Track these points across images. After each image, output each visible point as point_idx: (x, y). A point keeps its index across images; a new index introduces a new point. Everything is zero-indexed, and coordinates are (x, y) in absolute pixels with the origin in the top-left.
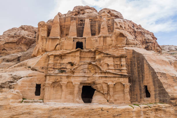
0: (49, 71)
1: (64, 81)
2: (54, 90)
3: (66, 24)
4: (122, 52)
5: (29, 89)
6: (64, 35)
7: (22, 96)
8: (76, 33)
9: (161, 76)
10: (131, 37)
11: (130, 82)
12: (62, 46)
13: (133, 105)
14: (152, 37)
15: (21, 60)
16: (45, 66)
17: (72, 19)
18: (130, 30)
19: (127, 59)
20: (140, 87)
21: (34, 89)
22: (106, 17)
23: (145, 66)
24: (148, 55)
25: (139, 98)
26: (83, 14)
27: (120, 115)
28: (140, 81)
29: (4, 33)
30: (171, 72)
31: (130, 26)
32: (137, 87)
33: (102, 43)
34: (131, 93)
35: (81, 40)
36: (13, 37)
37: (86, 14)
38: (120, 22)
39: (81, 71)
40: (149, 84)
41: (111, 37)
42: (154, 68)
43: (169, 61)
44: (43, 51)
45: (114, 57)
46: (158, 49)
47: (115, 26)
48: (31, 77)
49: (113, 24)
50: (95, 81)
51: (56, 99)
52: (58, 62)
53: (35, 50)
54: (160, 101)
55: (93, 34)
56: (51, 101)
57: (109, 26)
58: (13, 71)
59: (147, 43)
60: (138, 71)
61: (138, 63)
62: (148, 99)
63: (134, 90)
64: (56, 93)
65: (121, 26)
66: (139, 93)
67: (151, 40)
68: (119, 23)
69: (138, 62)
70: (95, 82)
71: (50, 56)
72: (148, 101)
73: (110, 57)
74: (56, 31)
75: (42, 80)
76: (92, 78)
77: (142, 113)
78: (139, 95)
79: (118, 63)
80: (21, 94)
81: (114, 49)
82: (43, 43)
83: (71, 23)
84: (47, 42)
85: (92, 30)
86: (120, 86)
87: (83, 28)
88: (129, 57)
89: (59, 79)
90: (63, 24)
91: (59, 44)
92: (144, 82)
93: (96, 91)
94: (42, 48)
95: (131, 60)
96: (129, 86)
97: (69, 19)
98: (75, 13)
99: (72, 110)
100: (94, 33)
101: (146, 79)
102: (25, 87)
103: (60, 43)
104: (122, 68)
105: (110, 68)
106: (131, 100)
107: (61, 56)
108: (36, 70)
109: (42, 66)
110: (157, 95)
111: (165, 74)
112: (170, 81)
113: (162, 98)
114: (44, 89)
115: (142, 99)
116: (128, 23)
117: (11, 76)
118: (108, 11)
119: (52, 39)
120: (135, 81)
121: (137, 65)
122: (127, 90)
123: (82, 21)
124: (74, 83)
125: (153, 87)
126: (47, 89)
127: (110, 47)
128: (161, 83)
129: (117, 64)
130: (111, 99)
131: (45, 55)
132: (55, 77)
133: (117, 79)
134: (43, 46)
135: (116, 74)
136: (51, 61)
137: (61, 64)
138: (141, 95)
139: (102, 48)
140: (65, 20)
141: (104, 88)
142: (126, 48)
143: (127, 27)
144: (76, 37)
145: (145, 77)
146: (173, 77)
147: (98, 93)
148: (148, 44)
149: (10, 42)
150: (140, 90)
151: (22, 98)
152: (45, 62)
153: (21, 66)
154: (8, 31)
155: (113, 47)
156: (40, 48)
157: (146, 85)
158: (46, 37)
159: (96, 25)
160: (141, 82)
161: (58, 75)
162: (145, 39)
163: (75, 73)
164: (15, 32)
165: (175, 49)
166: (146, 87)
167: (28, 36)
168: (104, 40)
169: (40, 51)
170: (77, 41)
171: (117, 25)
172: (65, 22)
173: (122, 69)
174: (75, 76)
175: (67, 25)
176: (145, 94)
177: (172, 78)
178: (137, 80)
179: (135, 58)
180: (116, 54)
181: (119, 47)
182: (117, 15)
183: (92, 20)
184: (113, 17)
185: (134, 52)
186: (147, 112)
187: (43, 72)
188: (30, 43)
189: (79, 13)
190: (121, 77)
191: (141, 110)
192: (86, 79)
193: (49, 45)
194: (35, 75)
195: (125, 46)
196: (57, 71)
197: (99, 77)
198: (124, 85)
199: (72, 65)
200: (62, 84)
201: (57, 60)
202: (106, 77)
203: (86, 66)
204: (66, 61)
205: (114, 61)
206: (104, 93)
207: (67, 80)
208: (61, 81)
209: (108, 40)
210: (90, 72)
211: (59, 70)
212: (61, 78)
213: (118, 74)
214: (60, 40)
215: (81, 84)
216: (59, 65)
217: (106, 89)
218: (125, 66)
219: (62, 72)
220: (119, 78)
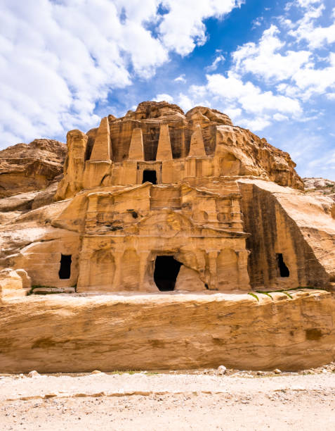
0: (88, 227)
1: (119, 248)
2: (98, 266)
3: (123, 136)
4: (232, 188)
5: (45, 267)
6: (120, 157)
7: (30, 281)
8: (142, 154)
9: (309, 235)
10: (248, 161)
11: (248, 247)
12: (115, 179)
13: (257, 292)
14: (288, 162)
15: (33, 207)
16: (80, 217)
17: (135, 125)
18: (246, 147)
19: (243, 201)
20: (269, 256)
21: (57, 265)
22: (201, 121)
23: (278, 216)
24: (284, 194)
25: (268, 278)
26: (157, 117)
27: (232, 314)
28: (267, 246)
30: (326, 227)
31: (246, 139)
32: (263, 257)
33: (193, 171)
34: (251, 268)
35: (152, 166)
36: (17, 162)
37: (162, 117)
38: (227, 131)
39: (154, 227)
40: (286, 251)
41: (211, 161)
42: (295, 219)
43: (322, 205)
44: (76, 189)
46: (298, 184)
47: (218, 139)
48: (51, 242)
49: (214, 135)
50: (182, 246)
51: (102, 284)
52: (107, 209)
53: (62, 186)
54: (307, 284)
55: (176, 155)
56: (93, 288)
57: (206, 140)
58: (14, 230)
59: (278, 171)
60: (264, 225)
61: (263, 210)
62: (285, 279)
63: (256, 263)
64: (103, 273)
65: (229, 140)
66: (267, 268)
67: (286, 167)
68: (226, 133)
69: (264, 208)
70: (182, 248)
71: (90, 199)
72: (285, 283)
73: (209, 199)
74: (104, 148)
75: (74, 246)
76: (174, 241)
77: (275, 310)
78: (266, 273)
79: (226, 210)
80: (28, 278)
81: (218, 184)
82: (77, 172)
83: (131, 133)
84: (86, 171)
85: (173, 148)
86: (230, 255)
87: (157, 143)
88: (246, 198)
89: (109, 245)
90: (117, 135)
91: (110, 175)
92: (275, 247)
93: (182, 267)
94: (75, 183)
95: (250, 205)
96: (247, 255)
97: (129, 126)
98: (140, 116)
99: (134, 308)
100: (178, 154)
101: (279, 240)
102: (39, 262)
103: (111, 173)
104: (233, 221)
105: (210, 220)
106: (251, 282)
107: (113, 199)
108: (61, 227)
109: (74, 218)
110: (303, 273)
111: (316, 230)
112: (326, 245)
113: (312, 279)
114: (77, 265)
115: (273, 281)
116: (243, 134)
117: (8, 241)
118: (205, 112)
119: (95, 164)
120: (258, 245)
121: (263, 214)
122: (244, 262)
123: (154, 129)
124: (138, 253)
125: (295, 255)
126: (84, 267)
127: (210, 181)
128: (310, 249)
129: (223, 213)
130: (213, 282)
131: (79, 196)
132: (100, 240)
133: (223, 241)
134: (76, 178)
135: (221, 232)
136: (92, 209)
137: (113, 213)
138: (270, 271)
139: (195, 181)
140: (121, 127)
141: (199, 261)
142: (241, 181)
143: (241, 142)
144: (142, 160)
145: (278, 237)
146: (331, 236)
147: (187, 270)
148: (281, 175)
149: (12, 172)
150: (269, 262)
151: (29, 285)
152: (80, 210)
153: (31, 218)
154: (7, 149)
155: (214, 179)
156: (72, 184)
157: (280, 252)
158: (83, 161)
159: (181, 138)
160: (271, 246)
161: (107, 235)
162: (275, 165)
163: (141, 232)
164: (21, 152)
165: (326, 184)
166: (280, 257)
167: (49, 160)
168: (196, 166)
169: (72, 188)
170: (143, 168)
171: (222, 137)
172: (121, 131)
173: (234, 223)
174: (142, 238)
175: (124, 139)
176: (278, 270)
177: (330, 238)
178: (263, 242)
179: (257, 199)
180: (220, 194)
181: (228, 179)
182: (221, 118)
183: (173, 127)
184: (215, 123)
185: (255, 188)
186: (285, 306)
187: (76, 231)
188: (52, 175)
189: (148, 115)
190: (232, 238)
191: (273, 304)
192: (162, 243)
193: (91, 175)
194: (59, 236)
195: (238, 178)
196: (104, 228)
197: (189, 238)
198: (237, 254)
199: (135, 215)
200: (114, 254)
201: (105, 206)
202: (202, 238)
203: (163, 217)
204: (122, 207)
205: (217, 207)
206: (199, 270)
207: (125, 246)
208: (112, 248)
209: (206, 165)
210: (171, 228)
211: (108, 226)
212: (113, 242)
213: (226, 232)
214: (111, 167)
215: (153, 252)
216: (109, 215)
217: (202, 261)
218: (239, 215)
219: (114, 230)
220: (227, 240)
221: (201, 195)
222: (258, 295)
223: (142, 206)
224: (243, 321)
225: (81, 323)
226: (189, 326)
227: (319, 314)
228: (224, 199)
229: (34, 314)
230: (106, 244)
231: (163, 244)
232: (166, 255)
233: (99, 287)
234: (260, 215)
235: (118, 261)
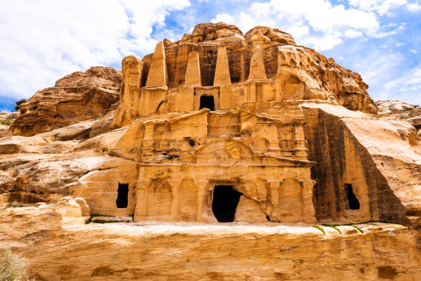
0: (144, 156)
1: (176, 178)
2: (154, 196)
3: (179, 61)
4: (295, 113)
5: (103, 195)
6: (176, 83)
7: (89, 210)
8: (200, 79)
9: (382, 164)
10: (313, 84)
11: (313, 176)
12: (171, 105)
13: (323, 225)
14: (358, 83)
15: (90, 136)
16: (137, 145)
17: (191, 49)
18: (311, 69)
19: (307, 127)
20: (336, 186)
21: (114, 194)
22: (261, 42)
23: (347, 142)
24: (353, 120)
25: (335, 211)
26: (214, 39)
27: (295, 247)
28: (335, 175)
29: (57, 83)
30: (402, 154)
31: (311, 60)
32: (330, 188)
33: (253, 96)
34: (317, 199)
35: (209, 91)
36: (74, 90)
37: (220, 39)
38: (290, 51)
39: (212, 156)
40: (356, 181)
41: (272, 84)
42: (366, 146)
43: (399, 130)
44: (132, 117)
45: (280, 125)
46: (370, 108)
47: (280, 61)
48: (108, 171)
49: (276, 57)
50: (241, 175)
51: (159, 213)
52: (164, 137)
53: (118, 114)
54: (380, 218)
55: (235, 79)
56: (151, 218)
57: (266, 62)
58: (72, 159)
59: (347, 94)
60: (331, 154)
61: (330, 137)
62: (355, 212)
63: (323, 194)
64: (160, 203)
65: (292, 61)
66: (335, 199)
67: (356, 89)
68: (289, 53)
69: (331, 134)
70: (241, 178)
71: (146, 127)
72: (355, 217)
73: (270, 125)
74: (159, 74)
75: (131, 175)
76: (233, 170)
77: (344, 245)
78: (334, 205)
79: (289, 137)
80: (87, 206)
81: (279, 109)
82: (133, 100)
83: (188, 58)
84: (141, 98)
85: (231, 72)
86: (294, 185)
87: (214, 67)
88: (311, 124)
89: (166, 174)
90: (173, 60)
91: (166, 101)
92: (344, 176)
93: (242, 197)
94: (131, 110)
95: (316, 131)
96: (312, 185)
97: (185, 50)
98: (196, 39)
99: (192, 239)
100: (237, 78)
101: (348, 168)
102: (97, 190)
103: (167, 99)
104: (296, 149)
105: (271, 148)
106: (316, 214)
107: (169, 126)
108: (118, 156)
109: (131, 147)
110: (375, 205)
111: (391, 158)
112: (403, 174)
113: (385, 212)
114: (134, 194)
115: (341, 213)
116: (308, 54)
117: (67, 169)
118: (266, 31)
119: (150, 91)
120: (325, 175)
121: (329, 140)
122: (309, 193)
123: (211, 52)
124: (196, 182)
125: (366, 186)
126: (141, 195)
127: (271, 106)
128: (383, 179)
129: (285, 141)
130: (275, 214)
131: (135, 124)
132: (157, 169)
133: (286, 170)
134: (132, 105)
135: (283, 160)
136: (149, 136)
137: (169, 142)
138: (338, 203)
139: (254, 107)
140: (177, 52)
141: (259, 191)
142: (306, 105)
143: (306, 63)
144: (199, 85)
145: (347, 166)
146: (409, 165)
147: (248, 200)
148: (350, 98)
149: (70, 101)
150: (337, 193)
151: (88, 214)
152: (137, 138)
153: (89, 147)
154: (65, 78)
155: (276, 104)
156: (128, 111)
157: (349, 182)
158: (139, 88)
159: (239, 61)
160: (339, 176)
161: (163, 164)
162: (343, 87)
163: (198, 160)
164: (78, 81)
165: (404, 107)
166: (349, 187)
167: (105, 88)
168: (257, 90)
169: (128, 116)
170: (200, 94)
171: (284, 58)
172: (177, 55)
173: (298, 150)
174: (199, 167)
175: (180, 63)
176: (347, 202)
177: (407, 167)
178: (330, 171)
179: (323, 125)
180: (282, 120)
181: (290, 104)
182: (284, 38)
183: (231, 50)
184: (277, 43)
185: (321, 113)
186: (355, 241)
187: (133, 160)
188: (108, 103)
189: (204, 37)
190: (295, 167)
191: (341, 238)
192: (221, 172)
193: (146, 103)
194: (116, 165)
195: (302, 102)
196: (160, 157)
197: (249, 167)
198: (301, 184)
199: (192, 143)
200: (171, 184)
201: (162, 133)
202: (263, 167)
203: (221, 145)
204: (179, 135)
205: (279, 134)
206: (260, 200)
207: (183, 175)
208: (169, 177)
209: (267, 89)
210: (230, 156)
211: (165, 154)
212: (169, 171)
213: (289, 161)
214: (167, 94)
215: (211, 182)
216: (166, 143)
217: (264, 192)
218: (303, 142)
219: (171, 158)
220: (290, 169)
221: (261, 122)
222: (324, 228)
223: (200, 133)
224: (308, 256)
225: (139, 253)
226: (249, 259)
227: (394, 250)
228: (287, 125)
229: (93, 243)
230: (162, 173)
231: (221, 174)
232: (225, 184)
233: (156, 217)
234: (327, 142)
235: (175, 190)
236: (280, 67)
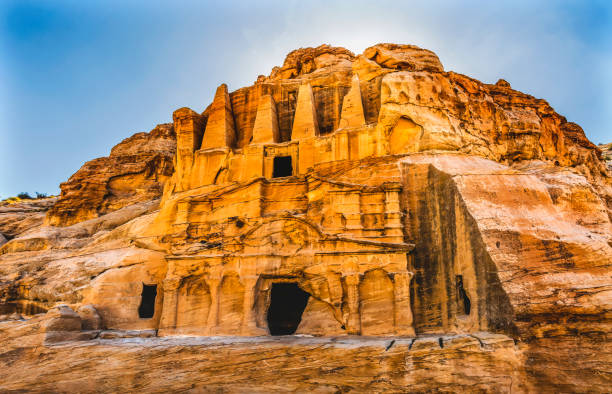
0: (175, 245)
1: (216, 272)
2: (188, 300)
3: (249, 109)
4: (389, 173)
5: (120, 301)
7: (98, 321)
8: (271, 132)
9: (498, 244)
10: (438, 126)
11: (411, 266)
12: (233, 171)
16: (170, 232)
18: (437, 103)
21: (136, 300)
22: (364, 70)
23: (458, 212)
25: (446, 316)
26: (312, 70)
27: (342, 368)
28: (446, 264)
29: (113, 149)
31: (439, 89)
32: (441, 282)
33: (344, 153)
35: (285, 149)
36: (133, 159)
37: (318, 70)
38: (400, 81)
39: (265, 240)
40: (466, 272)
41: (371, 132)
42: (476, 218)
45: (362, 192)
47: (384, 96)
48: (131, 267)
49: (380, 89)
50: (305, 267)
51: (191, 324)
52: (203, 219)
54: (488, 326)
55: (326, 129)
56: (181, 330)
58: (92, 253)
60: (442, 231)
61: (441, 206)
62: (466, 319)
63: (430, 292)
64: (194, 309)
65: (403, 95)
66: (447, 299)
68: (399, 84)
69: (442, 202)
70: (306, 271)
71: (179, 205)
72: (465, 325)
73: (348, 193)
74: (219, 131)
75: (161, 272)
76: (295, 261)
77: (410, 364)
78: (445, 308)
79: (378, 209)
81: (367, 168)
82: (184, 169)
85: (319, 118)
86: (383, 280)
87: (293, 114)
88: (415, 188)
89: (201, 270)
90: (242, 108)
91: (227, 168)
92: (455, 264)
93: (311, 299)
94: (181, 183)
95: (423, 198)
96: (408, 279)
98: (288, 73)
100: (328, 126)
101: (459, 252)
102: (112, 294)
103: (227, 164)
104: (389, 225)
105: (348, 227)
107: (210, 203)
108: (146, 248)
109: (162, 234)
110: (484, 306)
112: (529, 258)
113: (493, 316)
116: (434, 82)
117: (80, 268)
118: (373, 54)
120: (435, 263)
121: (441, 211)
122: (404, 291)
123: (294, 92)
124: (241, 278)
125: (475, 277)
126: (169, 298)
127: (355, 165)
128: (492, 266)
129: (373, 214)
130: (352, 323)
132: (191, 263)
133: (370, 257)
134: (183, 176)
135: (365, 244)
136: (181, 219)
137: (209, 224)
138: (449, 305)
140: (247, 96)
141: (332, 289)
143: (428, 95)
144: (271, 142)
145: (458, 249)
146: (546, 243)
147: (318, 303)
148: (519, 141)
150: (449, 290)
151: (97, 327)
153: (115, 236)
154: (123, 143)
156: (178, 185)
157: (460, 273)
158: (191, 151)
159: (333, 102)
160: (451, 264)
161: (199, 255)
162: (506, 126)
163: (246, 248)
166: (460, 280)
168: (349, 144)
170: (273, 153)
171: (390, 92)
172: (247, 101)
173: (387, 228)
174: (246, 257)
175: (250, 112)
176: (462, 302)
177: (542, 247)
178: (440, 258)
179: (433, 188)
180: (369, 183)
181: (385, 160)
184: (386, 70)
185: (432, 172)
187: (164, 251)
189: (299, 70)
190: (383, 253)
192: (277, 263)
193: (201, 171)
194: (142, 259)
196: (196, 246)
197: (316, 255)
198: (391, 277)
199: (240, 224)
200: (209, 283)
201: (200, 214)
202: (336, 254)
203: (279, 225)
204: (222, 214)
205: (361, 205)
206: (333, 303)
207: (225, 270)
208: (206, 273)
209: (364, 139)
210: (291, 241)
211: (202, 242)
212: (207, 265)
213: (374, 244)
214: (228, 157)
215: (264, 277)
216: (206, 227)
217: (338, 290)
218: (397, 216)
219: (210, 247)
220: (376, 256)
221: (336, 189)
223: (251, 211)
224: (357, 380)
226: (275, 384)
228: (374, 192)
230: (197, 268)
231: (278, 266)
232: (286, 280)
233: (189, 329)
234: (438, 213)
235: (213, 291)
236: (383, 106)
